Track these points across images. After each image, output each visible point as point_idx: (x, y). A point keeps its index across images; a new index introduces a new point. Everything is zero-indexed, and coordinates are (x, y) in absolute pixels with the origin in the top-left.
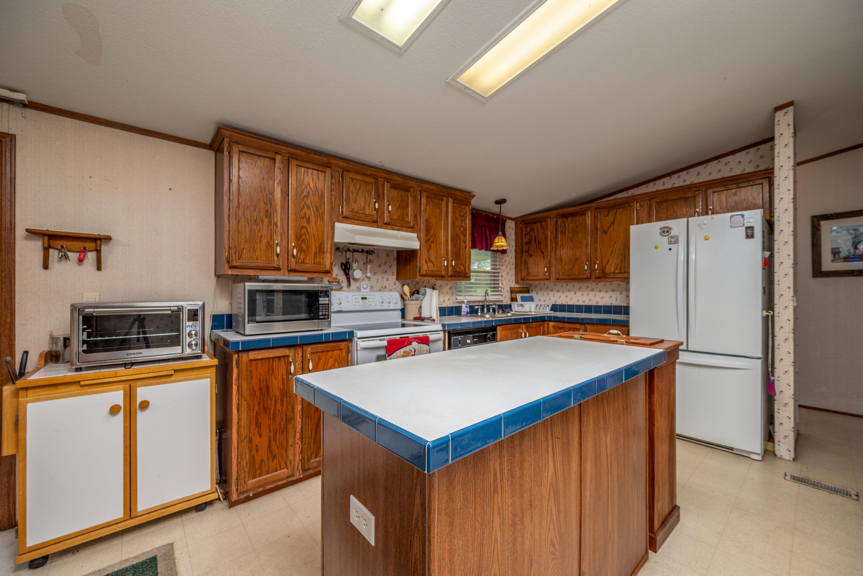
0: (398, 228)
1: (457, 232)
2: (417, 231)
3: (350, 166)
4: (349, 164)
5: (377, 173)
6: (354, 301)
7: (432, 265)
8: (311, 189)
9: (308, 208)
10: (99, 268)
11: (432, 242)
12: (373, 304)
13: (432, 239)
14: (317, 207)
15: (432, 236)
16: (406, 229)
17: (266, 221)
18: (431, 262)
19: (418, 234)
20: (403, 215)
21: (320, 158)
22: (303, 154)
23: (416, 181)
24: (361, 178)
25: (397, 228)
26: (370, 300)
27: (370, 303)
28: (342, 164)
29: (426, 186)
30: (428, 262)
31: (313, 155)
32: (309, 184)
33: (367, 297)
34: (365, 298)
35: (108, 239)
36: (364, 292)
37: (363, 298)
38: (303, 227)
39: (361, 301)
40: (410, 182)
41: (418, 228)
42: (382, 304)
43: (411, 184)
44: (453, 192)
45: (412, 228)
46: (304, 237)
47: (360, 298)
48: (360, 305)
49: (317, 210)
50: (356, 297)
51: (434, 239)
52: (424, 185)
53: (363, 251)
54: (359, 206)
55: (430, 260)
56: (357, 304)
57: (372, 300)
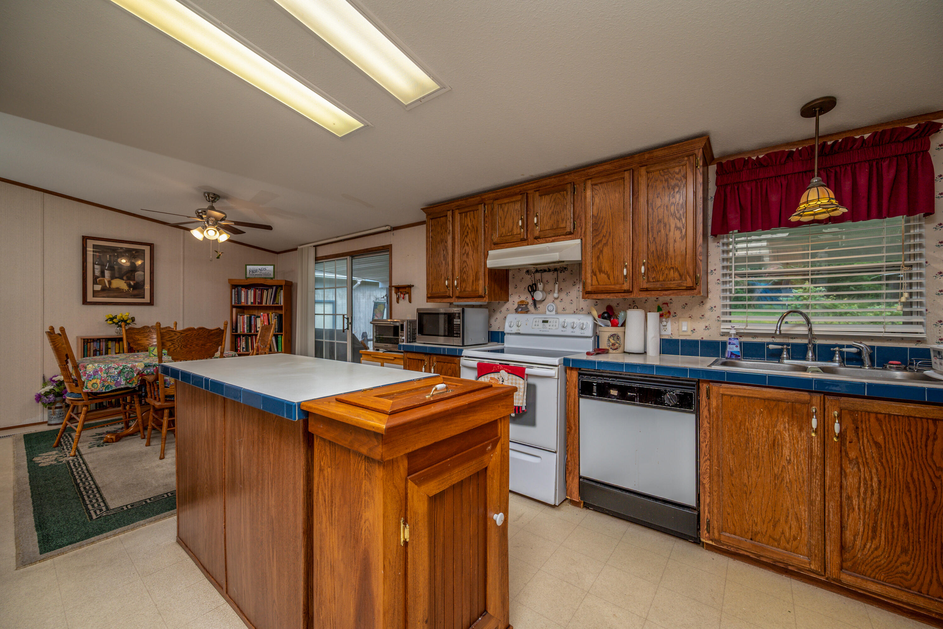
0: (553, 238)
1: (660, 217)
2: (581, 235)
3: (499, 193)
4: (497, 192)
5: (524, 187)
6: (534, 323)
7: (606, 276)
8: (469, 228)
9: (468, 244)
10: (410, 302)
11: (606, 244)
12: (554, 328)
13: (604, 241)
14: (473, 242)
15: (604, 236)
16: (563, 237)
17: (444, 262)
18: (604, 272)
19: (582, 239)
20: (558, 221)
21: (475, 199)
22: (463, 202)
23: (575, 172)
24: (507, 201)
25: (551, 239)
26: (551, 324)
27: (551, 327)
28: (492, 195)
29: (593, 170)
30: (598, 273)
31: (470, 200)
32: (468, 225)
33: (549, 320)
34: (547, 322)
35: (413, 286)
36: (549, 315)
37: (544, 322)
38: (465, 262)
39: (541, 324)
40: (567, 177)
41: (581, 232)
42: (564, 329)
43: (569, 178)
44: (647, 156)
45: (570, 233)
46: (465, 269)
47: (541, 320)
48: (540, 328)
49: (474, 245)
50: (537, 320)
51: (608, 240)
52: (589, 171)
53: (549, 270)
54: (507, 228)
55: (601, 271)
56: (537, 327)
57: (554, 324)
